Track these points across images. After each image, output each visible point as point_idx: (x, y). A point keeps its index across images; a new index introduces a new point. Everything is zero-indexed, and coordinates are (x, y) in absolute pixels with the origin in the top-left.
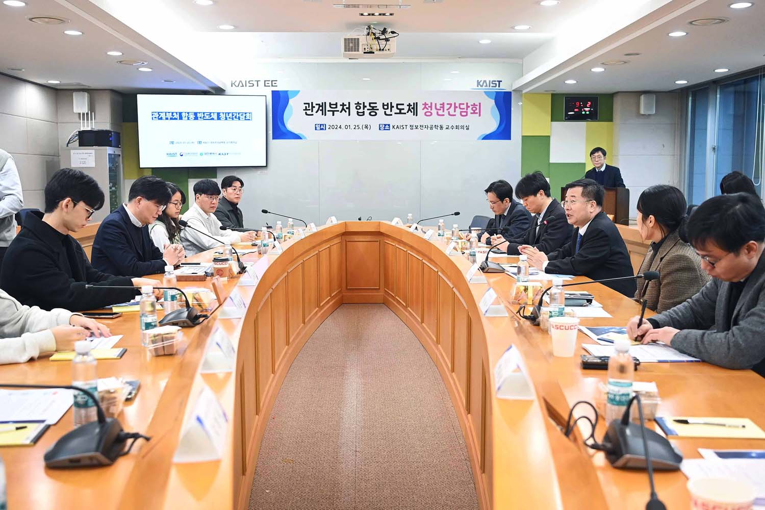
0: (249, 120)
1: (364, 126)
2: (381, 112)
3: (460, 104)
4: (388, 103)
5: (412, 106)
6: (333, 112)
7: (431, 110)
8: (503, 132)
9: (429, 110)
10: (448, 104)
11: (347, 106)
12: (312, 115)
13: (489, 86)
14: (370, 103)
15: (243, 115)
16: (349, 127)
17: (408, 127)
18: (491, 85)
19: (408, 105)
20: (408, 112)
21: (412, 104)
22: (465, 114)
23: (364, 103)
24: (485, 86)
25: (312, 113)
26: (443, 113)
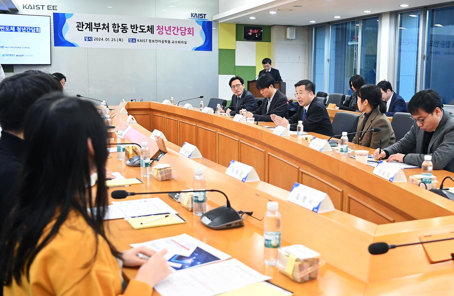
0: (38, 32)
1: (118, 39)
2: (129, 30)
3: (181, 28)
4: (134, 25)
5: (150, 28)
6: (97, 29)
7: (163, 30)
8: (208, 46)
9: (161, 31)
10: (173, 27)
11: (107, 26)
12: (83, 30)
13: (199, 17)
14: (122, 25)
15: (34, 29)
16: (108, 39)
17: (148, 41)
18: (200, 16)
19: (147, 27)
20: (147, 31)
21: (150, 26)
22: (184, 34)
23: (118, 24)
24: (196, 17)
25: (82, 29)
26: (170, 33)
